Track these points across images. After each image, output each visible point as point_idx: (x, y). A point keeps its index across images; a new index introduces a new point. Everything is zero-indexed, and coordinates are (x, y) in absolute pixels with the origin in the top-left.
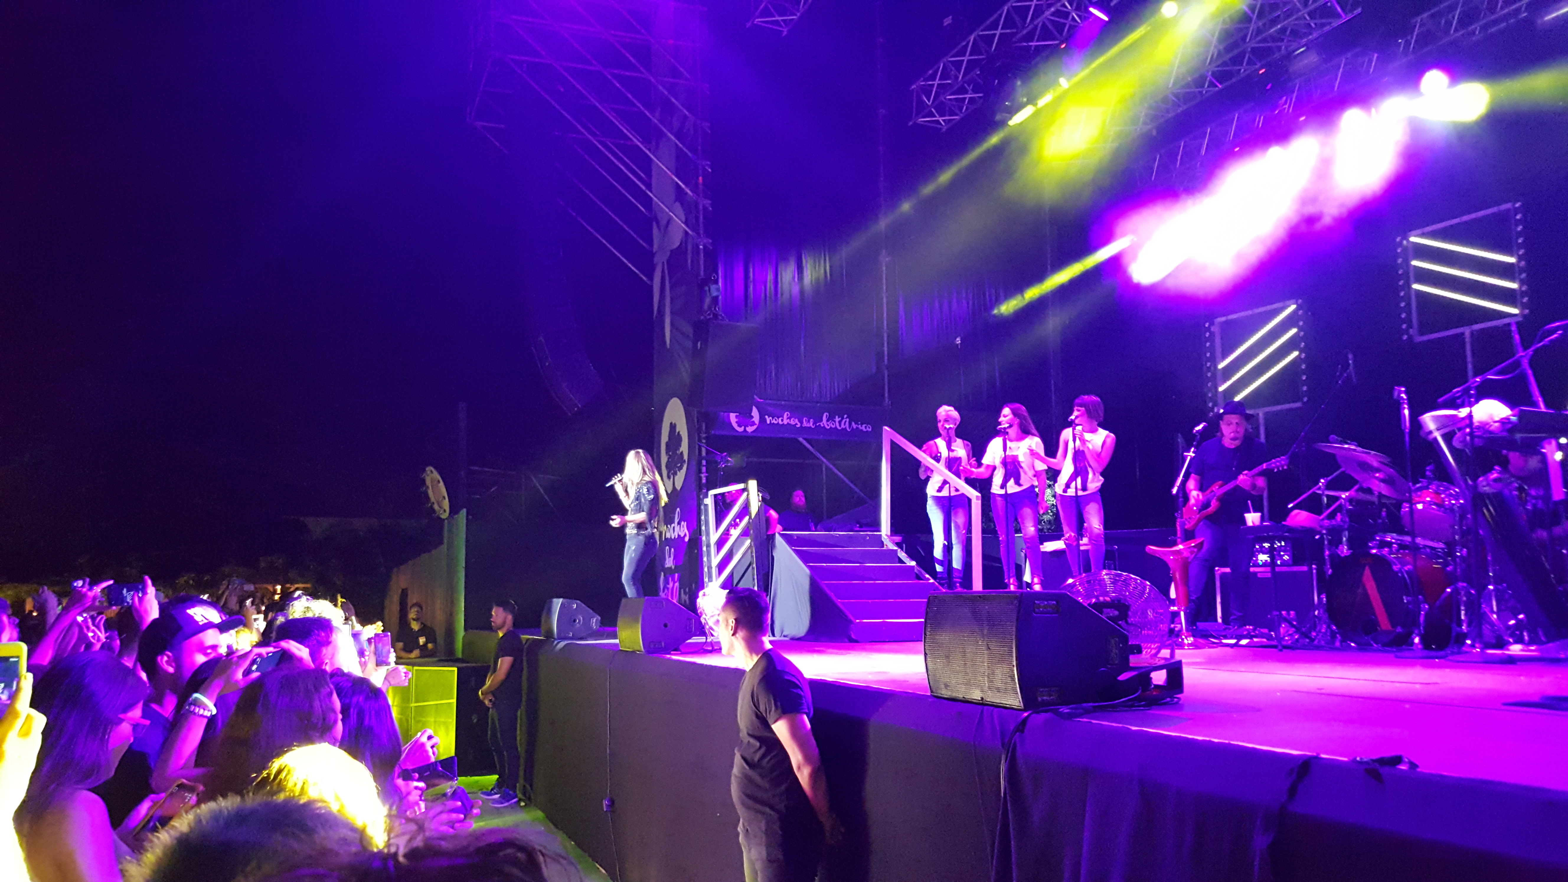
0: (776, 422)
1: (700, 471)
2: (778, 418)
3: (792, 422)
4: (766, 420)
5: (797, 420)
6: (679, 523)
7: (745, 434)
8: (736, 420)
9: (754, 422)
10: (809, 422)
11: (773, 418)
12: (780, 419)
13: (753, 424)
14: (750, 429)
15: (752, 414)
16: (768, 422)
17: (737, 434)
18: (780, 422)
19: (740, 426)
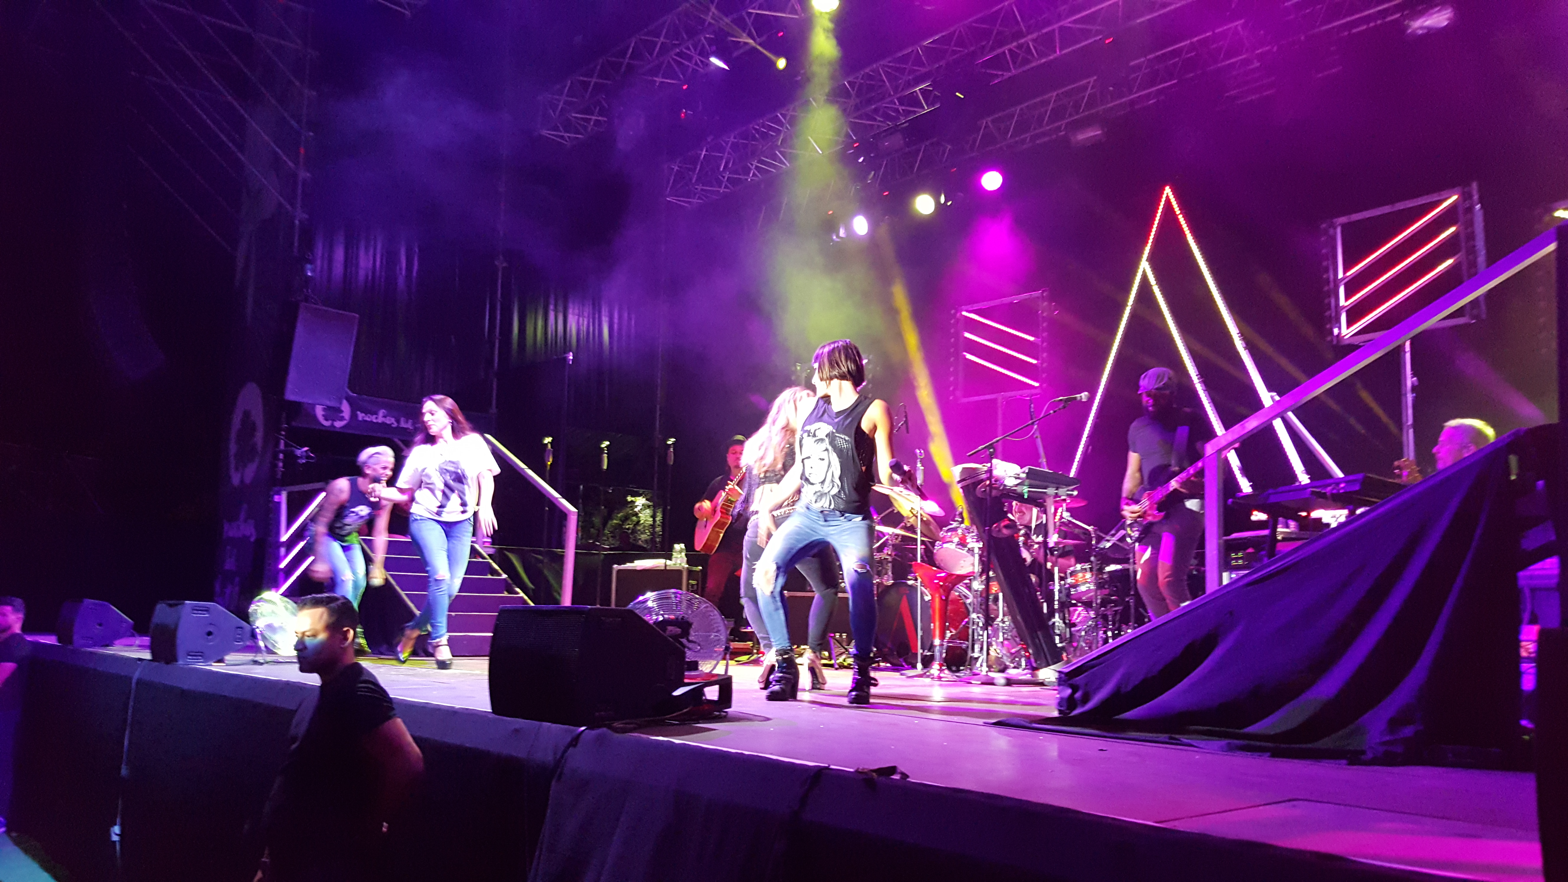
0: (369, 420)
1: (276, 466)
2: (372, 414)
3: (388, 422)
4: (357, 416)
5: (393, 420)
6: (245, 521)
7: (332, 429)
8: (323, 413)
9: (343, 417)
10: (407, 422)
11: (366, 414)
12: (375, 416)
13: (342, 419)
14: (338, 424)
15: (343, 408)
16: (360, 419)
17: (324, 428)
18: (375, 421)
19: (326, 420)
